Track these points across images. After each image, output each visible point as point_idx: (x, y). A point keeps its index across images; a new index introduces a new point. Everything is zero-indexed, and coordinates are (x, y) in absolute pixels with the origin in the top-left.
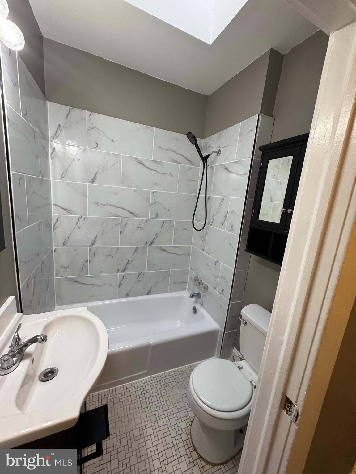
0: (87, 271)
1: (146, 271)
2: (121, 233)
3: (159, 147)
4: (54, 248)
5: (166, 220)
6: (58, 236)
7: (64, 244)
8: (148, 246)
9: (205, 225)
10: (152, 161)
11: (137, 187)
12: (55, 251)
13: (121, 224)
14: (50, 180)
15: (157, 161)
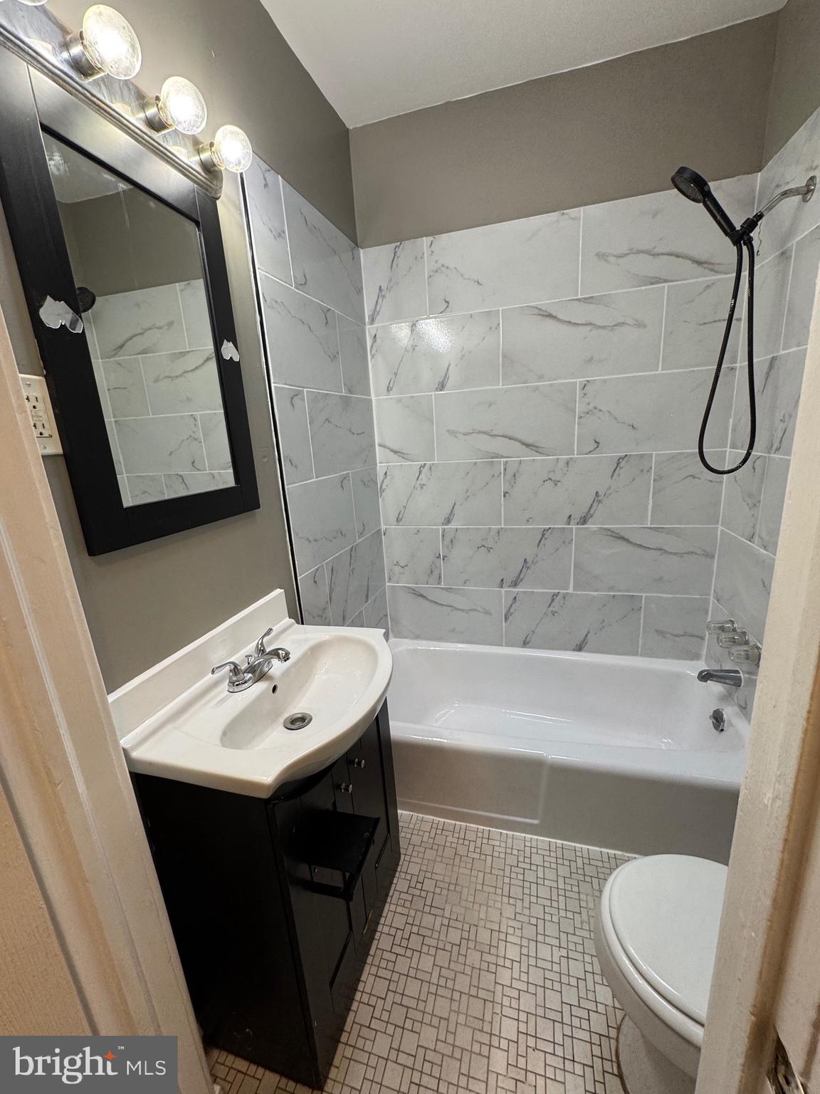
0: (440, 578)
1: (571, 591)
2: (504, 496)
3: (598, 255)
4: (383, 527)
5: (626, 455)
6: (388, 505)
7: (398, 520)
8: (574, 527)
10: (579, 300)
11: (541, 378)
12: (384, 534)
13: (505, 474)
14: (371, 399)
15: (592, 297)
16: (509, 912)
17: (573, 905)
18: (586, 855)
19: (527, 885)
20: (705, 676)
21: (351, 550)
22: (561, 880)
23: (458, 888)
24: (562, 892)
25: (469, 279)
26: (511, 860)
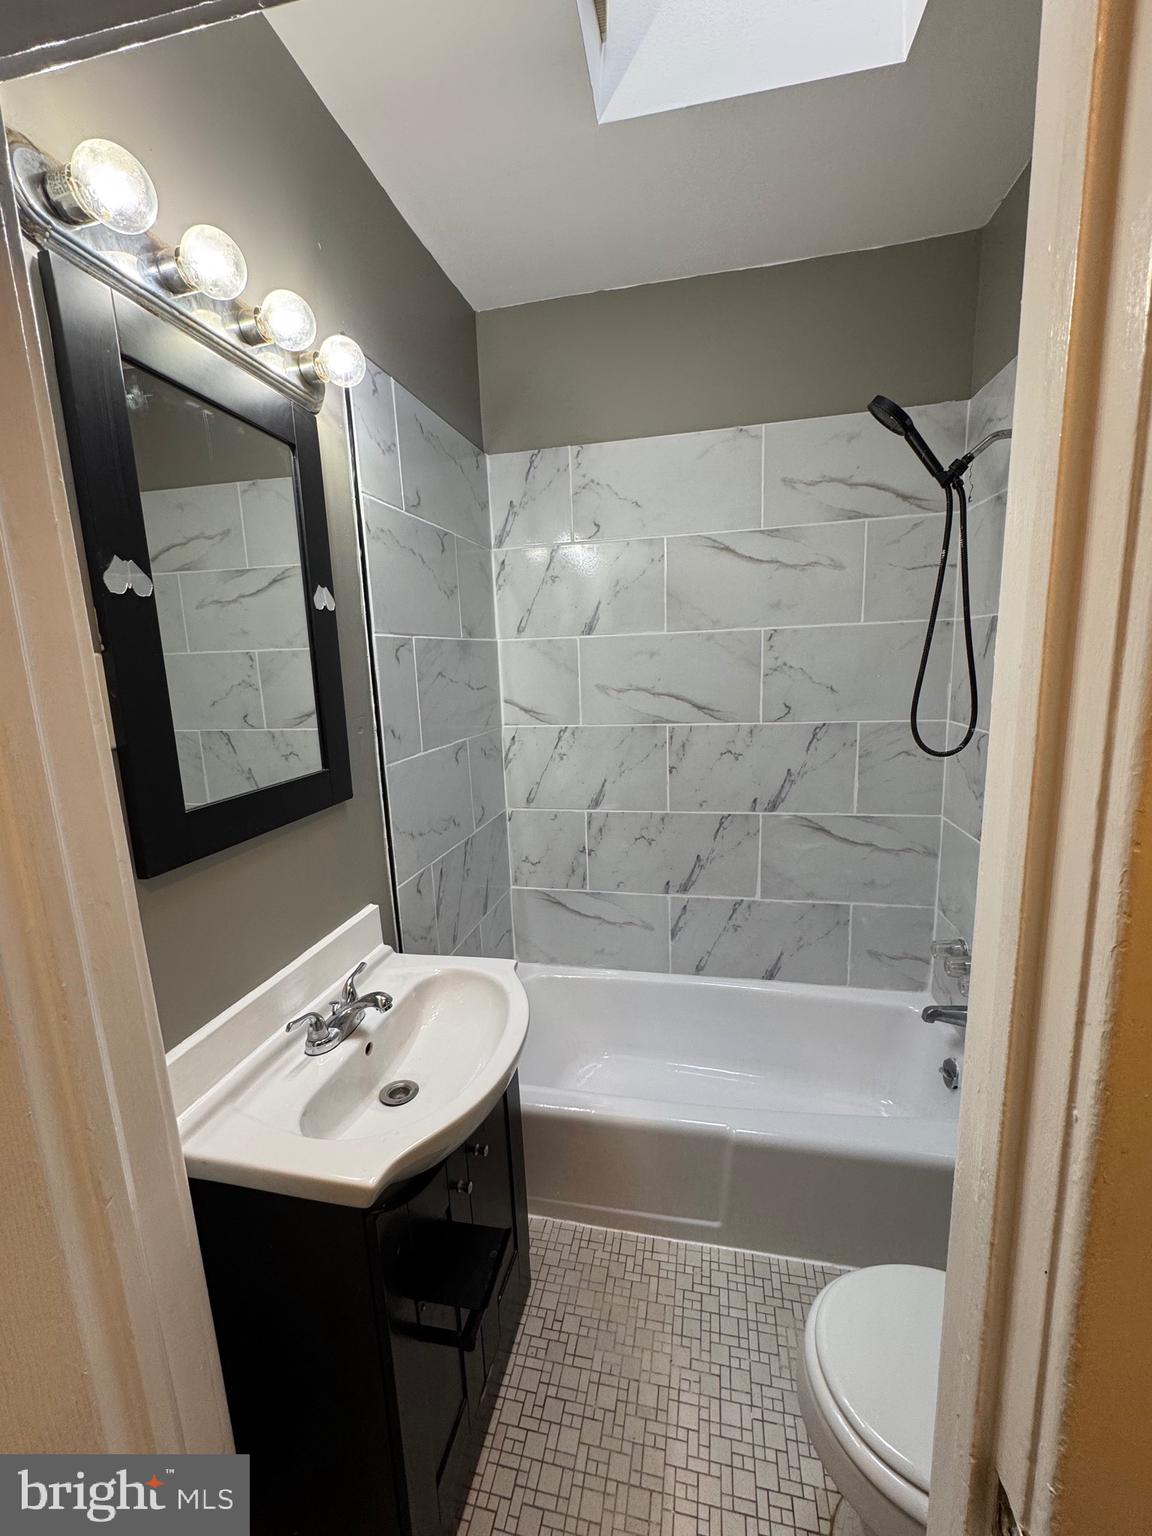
0: (584, 879)
1: (758, 898)
2: (671, 772)
3: (784, 480)
4: (509, 810)
5: (824, 724)
6: (515, 780)
7: (529, 801)
8: (761, 814)
9: (970, 734)
10: (762, 532)
11: (716, 624)
12: (510, 819)
13: (671, 744)
14: (496, 643)
15: (778, 530)
16: (682, 1358)
17: (768, 1344)
18: (784, 1270)
19: (706, 1316)
20: (931, 1015)
21: (467, 843)
22: (751, 1308)
23: (612, 1327)
24: (752, 1326)
25: (625, 499)
26: (684, 1282)
